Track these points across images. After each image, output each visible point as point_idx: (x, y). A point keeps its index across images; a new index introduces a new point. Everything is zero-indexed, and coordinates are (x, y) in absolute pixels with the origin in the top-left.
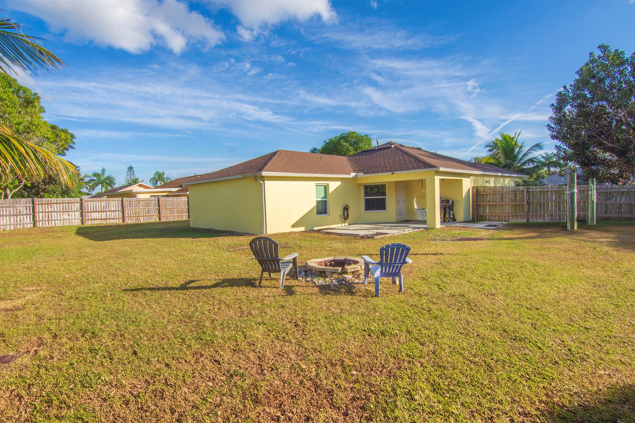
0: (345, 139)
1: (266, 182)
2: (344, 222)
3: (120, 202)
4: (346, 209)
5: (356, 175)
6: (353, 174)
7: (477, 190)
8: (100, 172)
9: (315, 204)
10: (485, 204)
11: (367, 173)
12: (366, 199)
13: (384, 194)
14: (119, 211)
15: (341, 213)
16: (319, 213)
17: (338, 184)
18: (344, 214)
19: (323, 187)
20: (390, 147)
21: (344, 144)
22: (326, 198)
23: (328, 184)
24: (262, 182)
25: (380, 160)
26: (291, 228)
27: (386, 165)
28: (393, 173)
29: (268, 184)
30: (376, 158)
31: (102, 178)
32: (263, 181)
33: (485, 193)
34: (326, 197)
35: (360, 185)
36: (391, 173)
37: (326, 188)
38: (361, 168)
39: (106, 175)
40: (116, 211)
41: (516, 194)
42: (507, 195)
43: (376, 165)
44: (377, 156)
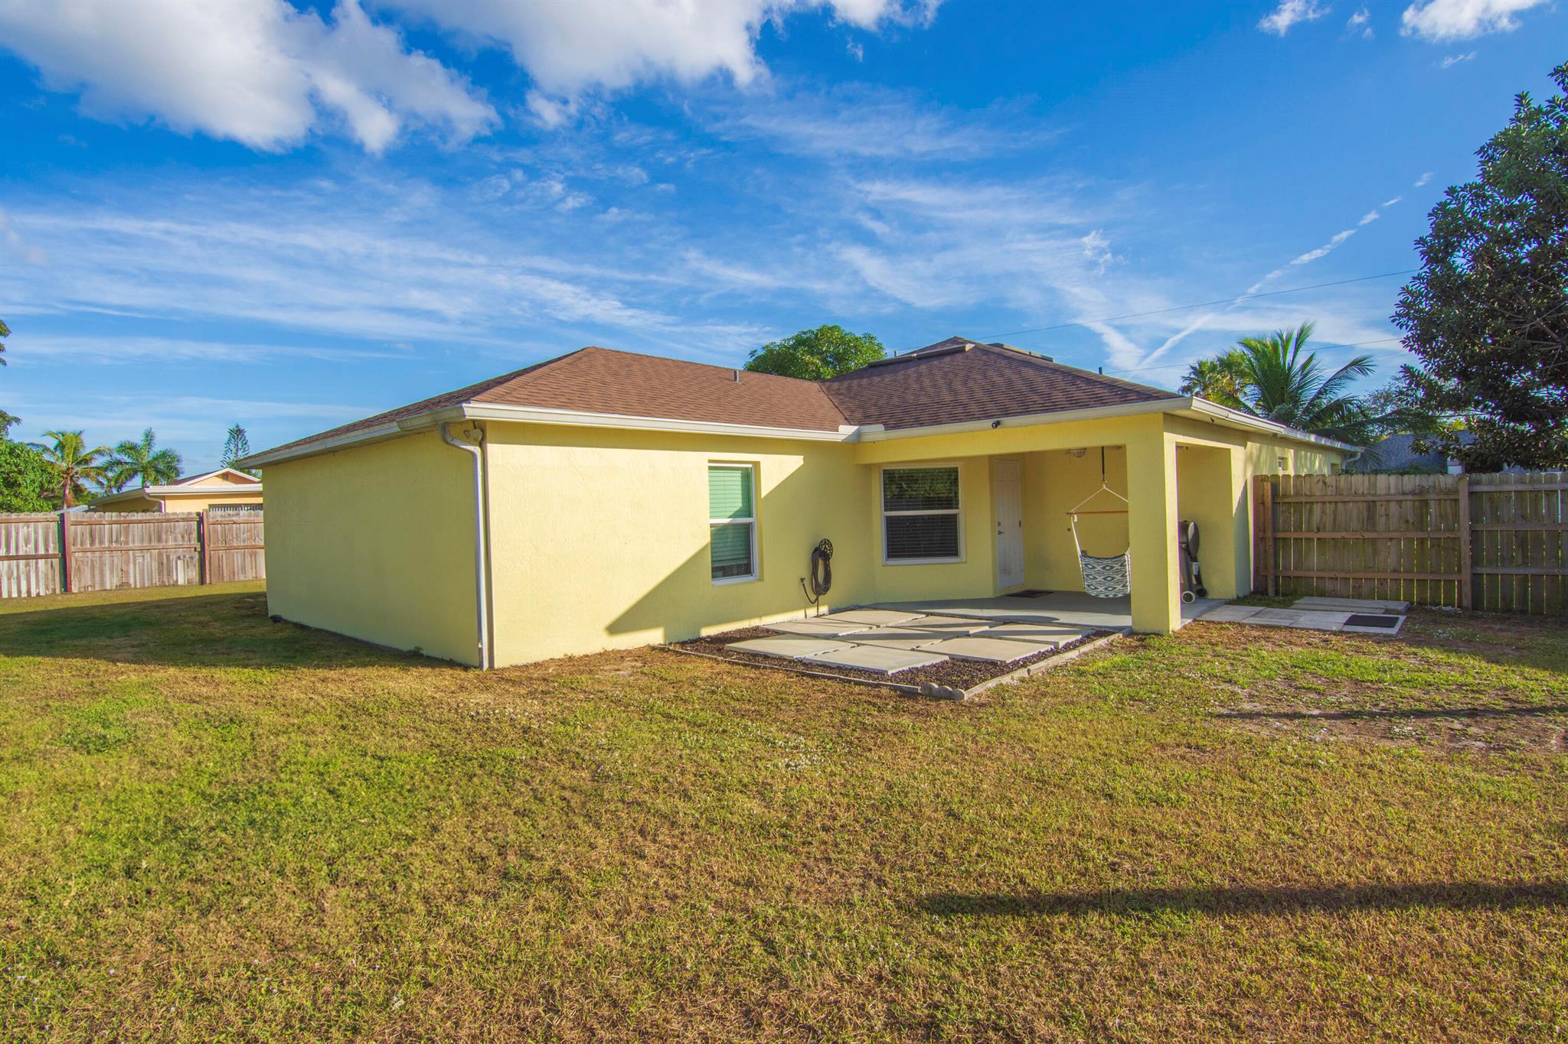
0: (811, 347)
1: (492, 448)
2: (815, 603)
3: (54, 527)
4: (821, 554)
5: (858, 435)
6: (846, 431)
7: (1275, 488)
8: (138, 439)
9: (706, 539)
10: (1304, 536)
11: (896, 427)
12: (889, 520)
13: (951, 502)
14: (46, 557)
15: (804, 571)
16: (721, 570)
17: (793, 463)
18: (814, 573)
19: (739, 474)
20: (962, 350)
21: (807, 358)
22: (750, 515)
23: (756, 464)
24: (477, 450)
25: (934, 386)
26: (604, 635)
27: (964, 398)
28: (997, 424)
29: (500, 456)
30: (918, 380)
31: (147, 458)
32: (482, 444)
33: (1303, 499)
34: (747, 510)
35: (868, 467)
36: (989, 423)
37: (749, 478)
38: (873, 411)
39: (157, 449)
40: (36, 557)
41: (1425, 503)
42: (1393, 506)
43: (924, 400)
44: (920, 375)
